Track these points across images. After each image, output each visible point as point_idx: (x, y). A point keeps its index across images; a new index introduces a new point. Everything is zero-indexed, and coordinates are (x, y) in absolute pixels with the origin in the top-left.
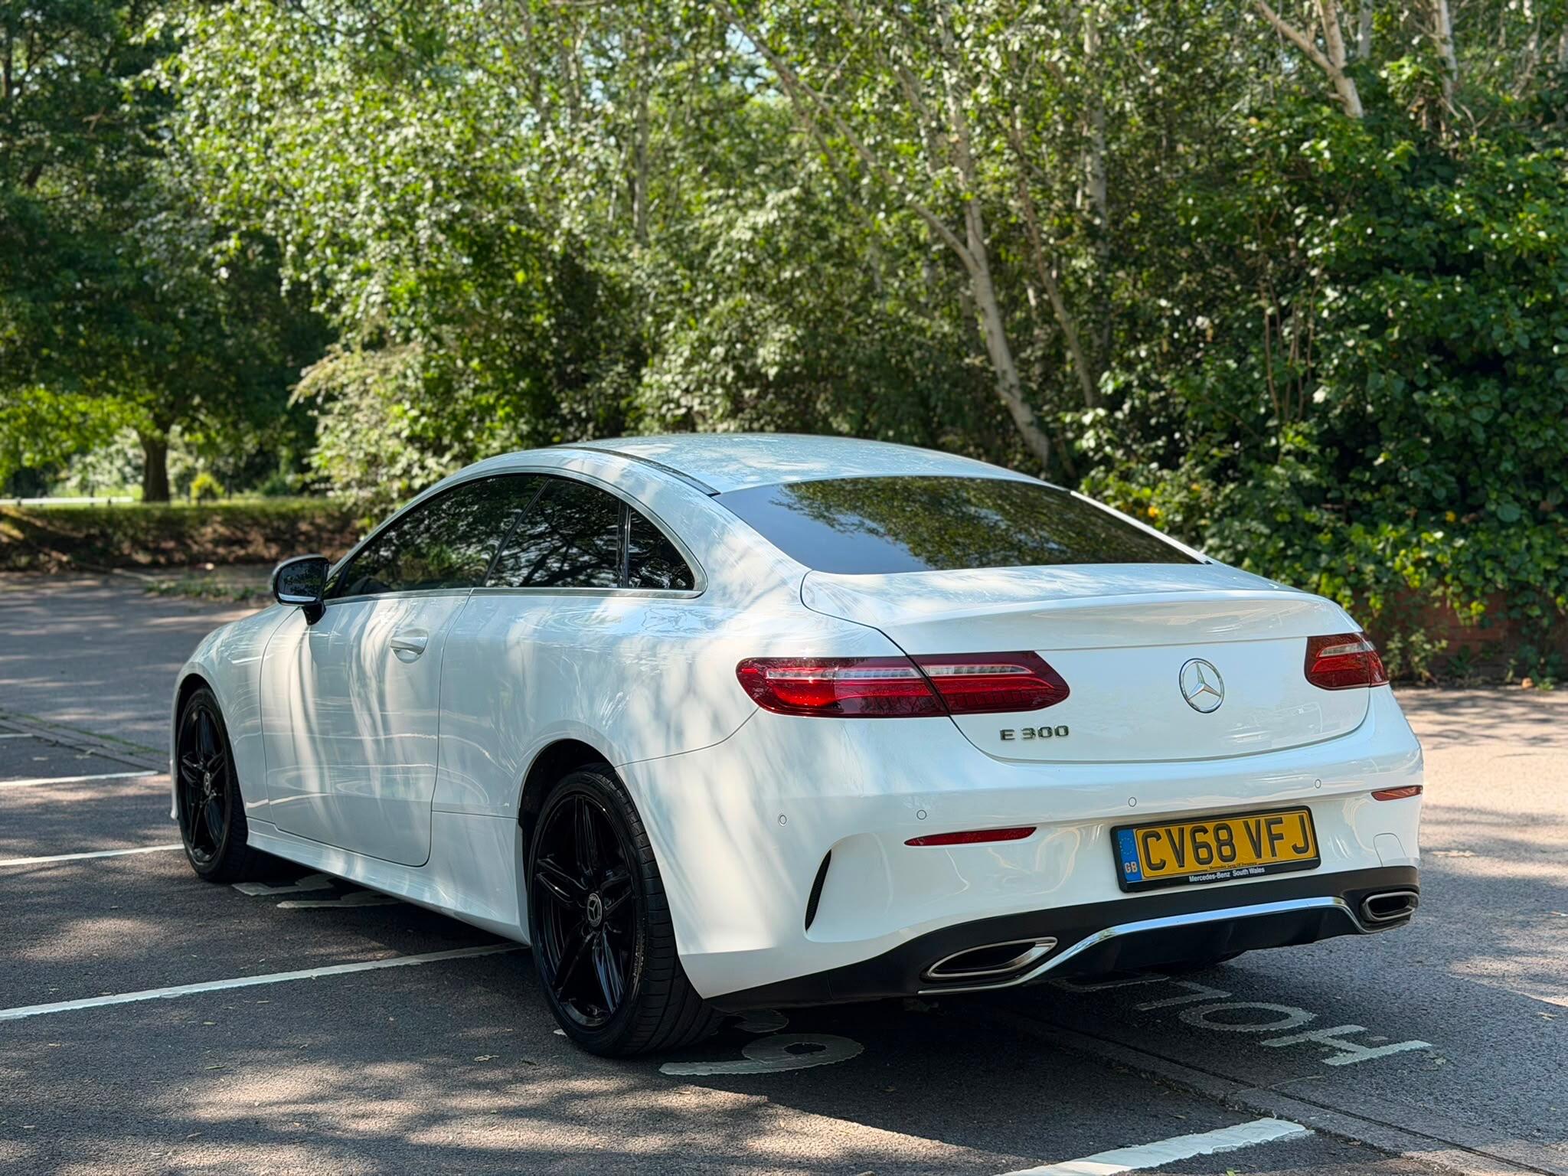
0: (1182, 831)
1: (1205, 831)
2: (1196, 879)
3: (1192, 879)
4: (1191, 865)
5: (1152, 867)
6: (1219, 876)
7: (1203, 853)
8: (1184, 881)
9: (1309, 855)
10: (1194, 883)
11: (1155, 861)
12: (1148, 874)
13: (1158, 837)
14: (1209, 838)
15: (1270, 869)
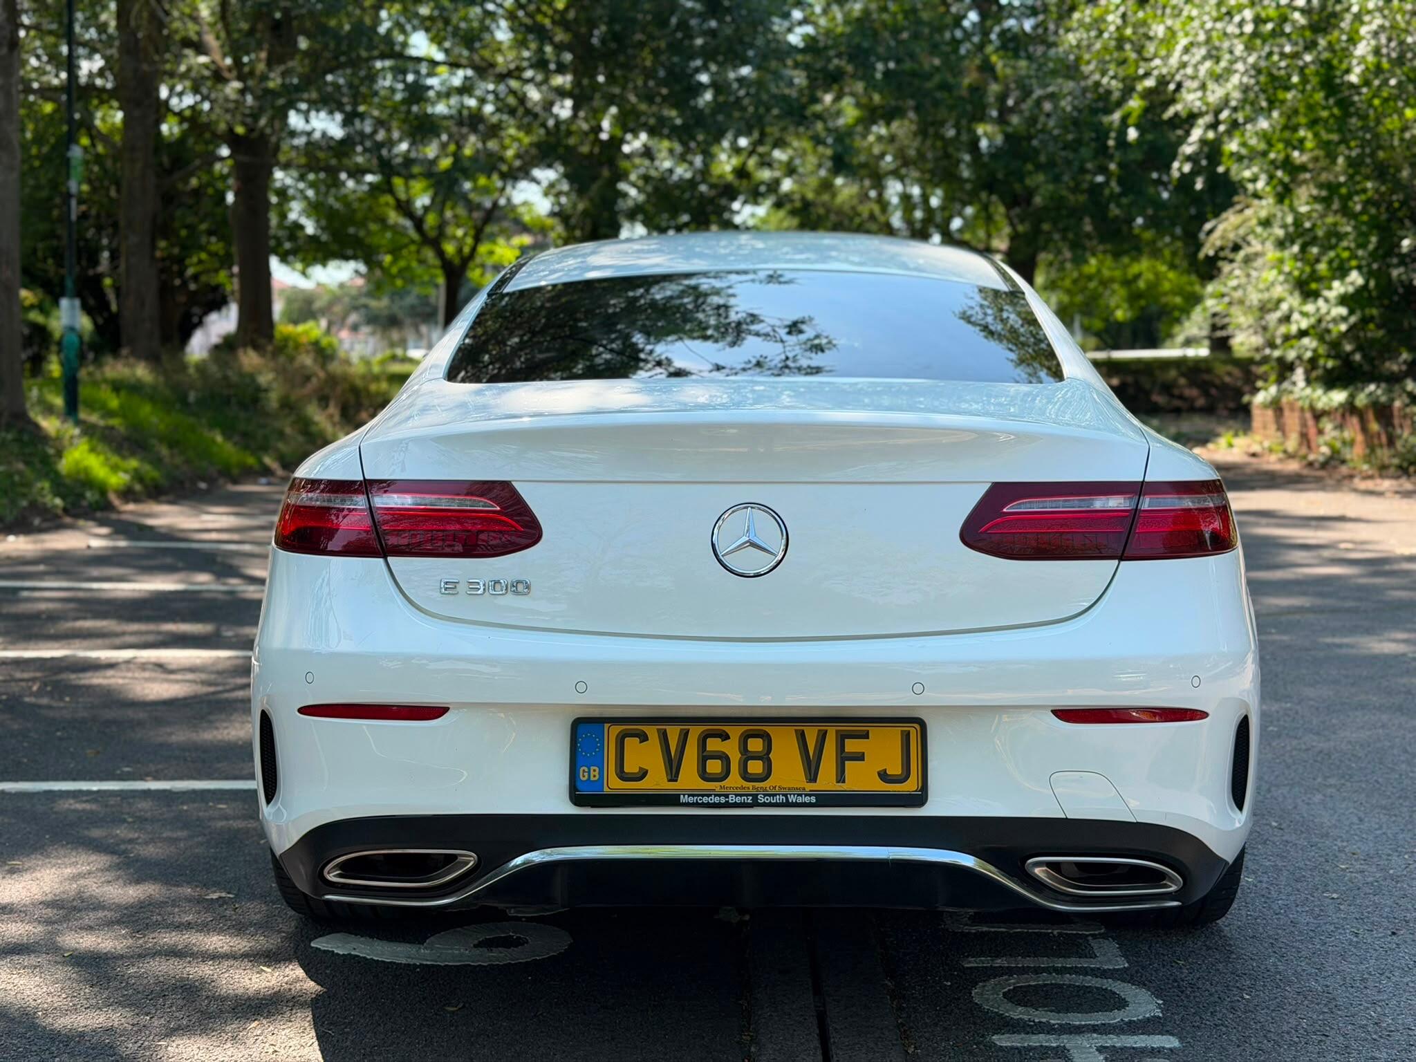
0: (684, 736)
1: (725, 737)
2: (691, 800)
3: (683, 799)
4: (689, 779)
5: (623, 776)
6: (732, 799)
7: (714, 767)
8: (673, 800)
9: (911, 786)
10: (687, 805)
11: (630, 767)
12: (615, 785)
13: (644, 738)
14: (731, 748)
15: (825, 800)
